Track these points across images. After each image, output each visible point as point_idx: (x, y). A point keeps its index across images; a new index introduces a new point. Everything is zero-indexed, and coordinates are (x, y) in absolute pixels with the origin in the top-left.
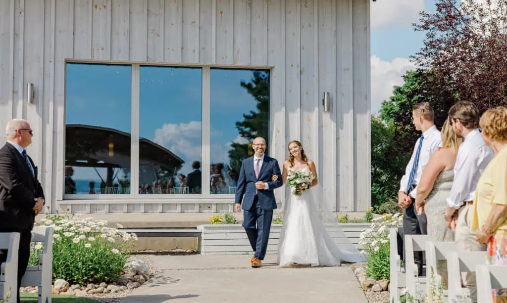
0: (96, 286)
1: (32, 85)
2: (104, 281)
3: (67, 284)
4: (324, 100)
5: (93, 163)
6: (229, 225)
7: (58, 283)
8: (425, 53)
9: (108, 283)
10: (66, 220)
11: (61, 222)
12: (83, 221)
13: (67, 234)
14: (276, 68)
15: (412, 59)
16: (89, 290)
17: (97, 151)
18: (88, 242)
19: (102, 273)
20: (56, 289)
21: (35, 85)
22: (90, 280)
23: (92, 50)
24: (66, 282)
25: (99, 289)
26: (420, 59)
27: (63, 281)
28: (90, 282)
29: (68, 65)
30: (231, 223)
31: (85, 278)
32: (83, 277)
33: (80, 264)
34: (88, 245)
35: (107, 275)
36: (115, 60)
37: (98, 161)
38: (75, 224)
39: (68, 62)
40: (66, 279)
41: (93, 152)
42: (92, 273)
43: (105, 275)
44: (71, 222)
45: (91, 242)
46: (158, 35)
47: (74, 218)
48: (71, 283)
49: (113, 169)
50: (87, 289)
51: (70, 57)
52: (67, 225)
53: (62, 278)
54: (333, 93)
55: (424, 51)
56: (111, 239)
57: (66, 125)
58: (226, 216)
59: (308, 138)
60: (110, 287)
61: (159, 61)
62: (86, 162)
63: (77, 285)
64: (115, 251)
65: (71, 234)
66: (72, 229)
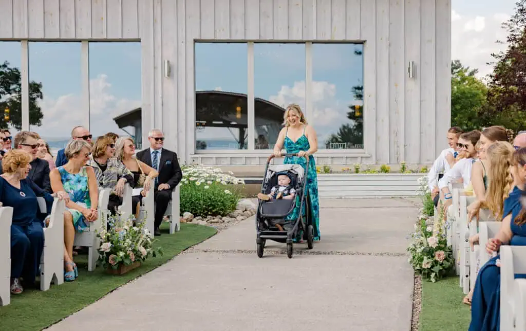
0: (214, 218)
1: (168, 62)
2: (220, 214)
3: (192, 216)
4: (409, 68)
5: (227, 124)
6: (326, 174)
7: (185, 215)
8: (516, 20)
9: (223, 215)
10: (191, 169)
11: (187, 170)
12: (204, 169)
13: (191, 179)
14: (367, 42)
15: (504, 25)
16: (208, 220)
17: (230, 113)
18: (207, 184)
19: (218, 209)
20: (185, 220)
21: (170, 61)
22: (209, 213)
23: (215, 31)
24: (191, 214)
25: (215, 220)
26: (512, 26)
27: (189, 214)
28: (210, 215)
29: (196, 44)
30: (328, 173)
31: (206, 212)
32: (204, 211)
33: (202, 202)
34: (207, 187)
35: (222, 210)
36: (234, 38)
37: (231, 122)
38: (198, 171)
39: (196, 41)
40: (191, 212)
41: (226, 115)
42: (211, 208)
43: (220, 210)
44: (196, 170)
45: (209, 185)
46: (268, 17)
47: (198, 167)
48: (195, 215)
49: (244, 129)
50: (207, 219)
51: (198, 37)
52: (192, 172)
53: (189, 211)
54: (417, 62)
55: (515, 18)
56: (224, 183)
57: (196, 92)
58: (325, 167)
59: (396, 101)
60: (224, 218)
61: (269, 38)
62: (221, 123)
63: (200, 217)
64: (227, 191)
65: (195, 179)
66: (195, 175)
